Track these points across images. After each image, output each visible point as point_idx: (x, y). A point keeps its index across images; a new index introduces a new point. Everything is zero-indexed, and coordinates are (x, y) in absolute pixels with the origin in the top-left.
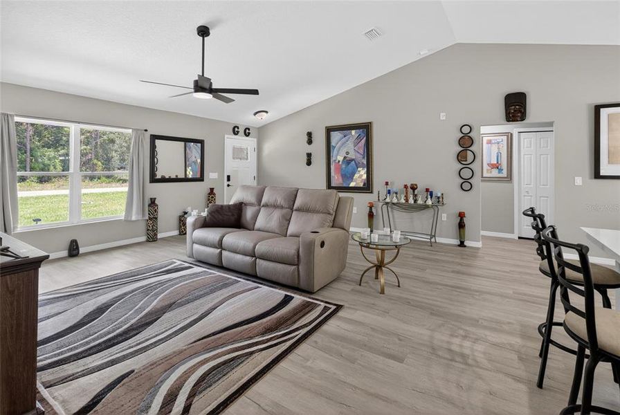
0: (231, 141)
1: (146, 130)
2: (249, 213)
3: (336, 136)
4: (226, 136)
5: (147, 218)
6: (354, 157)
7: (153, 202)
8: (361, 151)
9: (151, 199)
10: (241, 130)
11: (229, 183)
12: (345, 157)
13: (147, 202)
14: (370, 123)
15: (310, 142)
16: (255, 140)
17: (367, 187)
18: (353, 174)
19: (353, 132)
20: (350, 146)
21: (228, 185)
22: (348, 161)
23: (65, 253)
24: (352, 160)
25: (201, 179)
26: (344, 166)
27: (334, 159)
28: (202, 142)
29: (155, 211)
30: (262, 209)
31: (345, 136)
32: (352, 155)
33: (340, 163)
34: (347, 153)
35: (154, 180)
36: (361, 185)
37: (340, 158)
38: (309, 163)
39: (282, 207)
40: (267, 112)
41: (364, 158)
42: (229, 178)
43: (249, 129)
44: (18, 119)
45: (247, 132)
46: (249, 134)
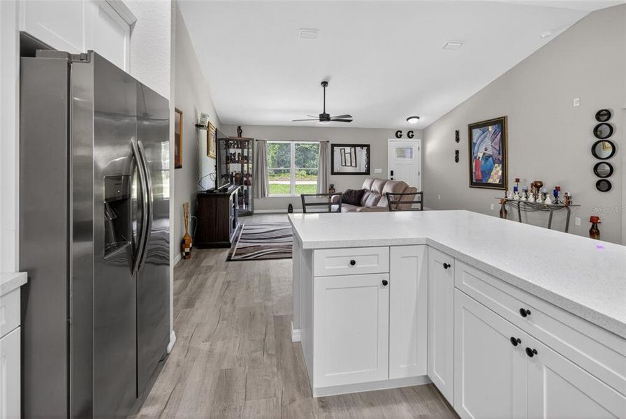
0: (394, 144)
1: (328, 142)
3: (477, 133)
4: (389, 140)
6: (491, 153)
7: (332, 188)
8: (497, 147)
9: (331, 185)
10: (405, 134)
11: (393, 177)
12: (484, 154)
14: (504, 117)
15: (458, 140)
16: (420, 141)
17: (503, 185)
18: (491, 170)
19: (490, 128)
20: (488, 142)
21: (392, 179)
22: (486, 157)
23: (287, 210)
24: (490, 156)
25: (368, 173)
26: (483, 162)
27: (475, 155)
28: (368, 146)
29: (333, 193)
30: (371, 194)
31: (483, 133)
32: (490, 152)
33: (480, 159)
34: (486, 149)
35: (333, 173)
36: (497, 182)
37: (480, 155)
38: (457, 160)
40: (418, 118)
41: (499, 154)
42: (392, 173)
43: (412, 132)
44: (268, 142)
45: (410, 135)
46: (413, 136)
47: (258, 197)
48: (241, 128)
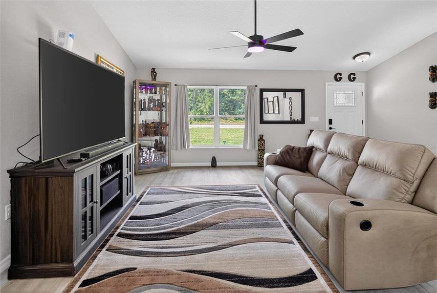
0: (332, 88)
1: (256, 86)
2: (316, 158)
4: (327, 84)
5: (257, 149)
7: (261, 139)
9: (260, 135)
10: (345, 77)
11: (331, 126)
13: (257, 138)
15: (434, 78)
16: (363, 84)
21: (330, 128)
23: (209, 164)
25: (302, 121)
28: (302, 91)
29: (262, 144)
30: (328, 156)
35: (262, 122)
38: (432, 106)
39: (346, 158)
40: (369, 54)
42: (330, 122)
43: (354, 74)
44: (189, 87)
45: (352, 78)
46: (354, 79)
47: (177, 149)
48: (156, 70)
